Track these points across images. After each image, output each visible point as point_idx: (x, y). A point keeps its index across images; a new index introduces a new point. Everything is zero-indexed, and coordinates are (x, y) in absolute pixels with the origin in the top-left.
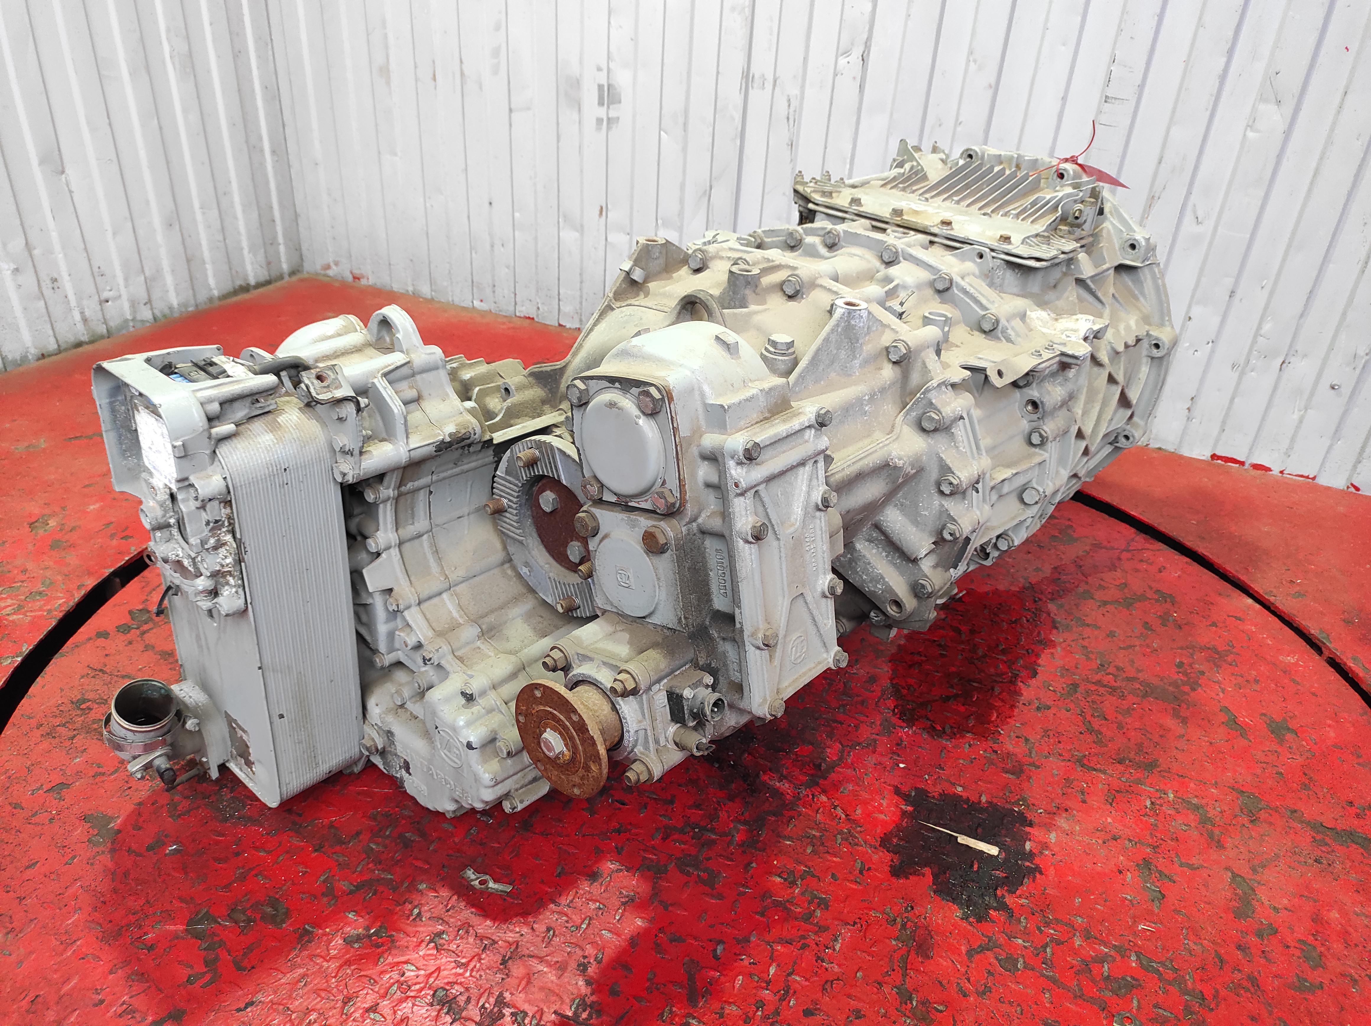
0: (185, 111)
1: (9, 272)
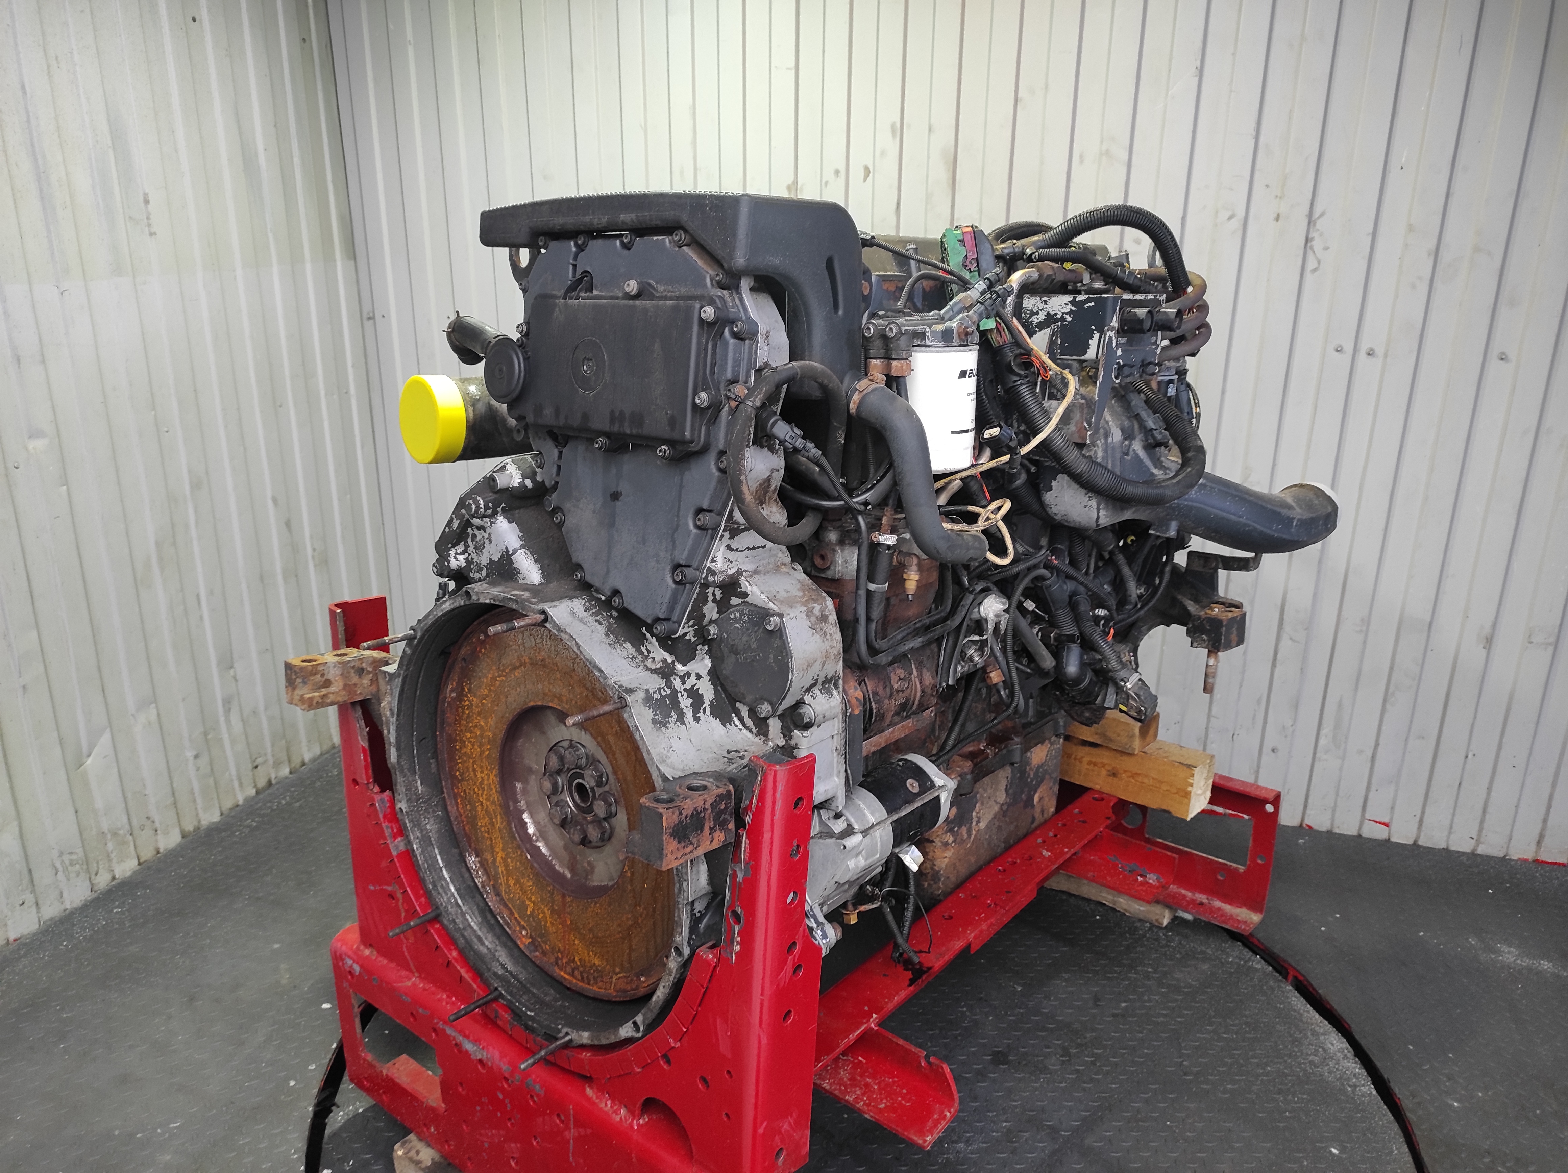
1: (192, 758)
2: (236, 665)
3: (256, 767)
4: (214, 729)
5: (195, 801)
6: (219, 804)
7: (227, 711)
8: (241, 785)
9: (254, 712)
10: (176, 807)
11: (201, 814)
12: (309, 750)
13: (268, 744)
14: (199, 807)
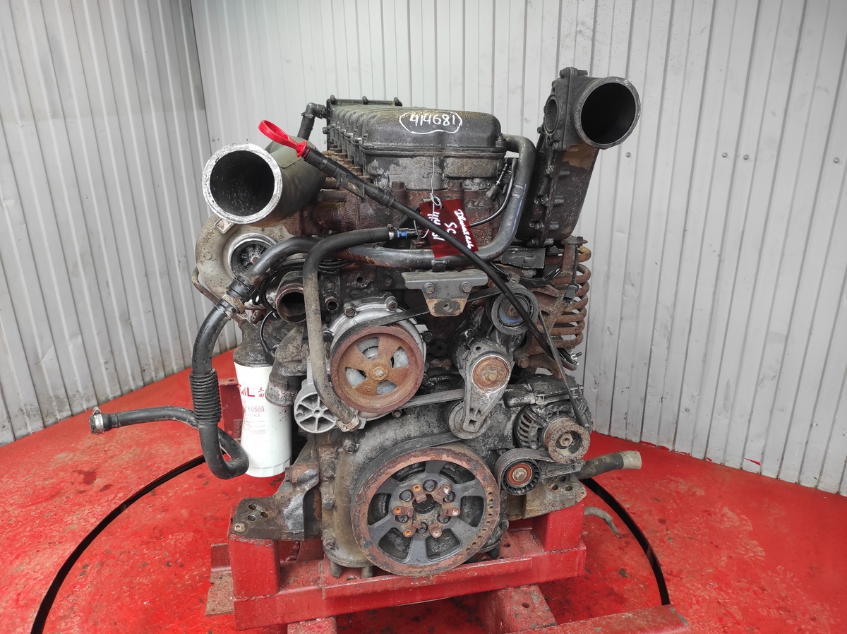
0: (184, 286)
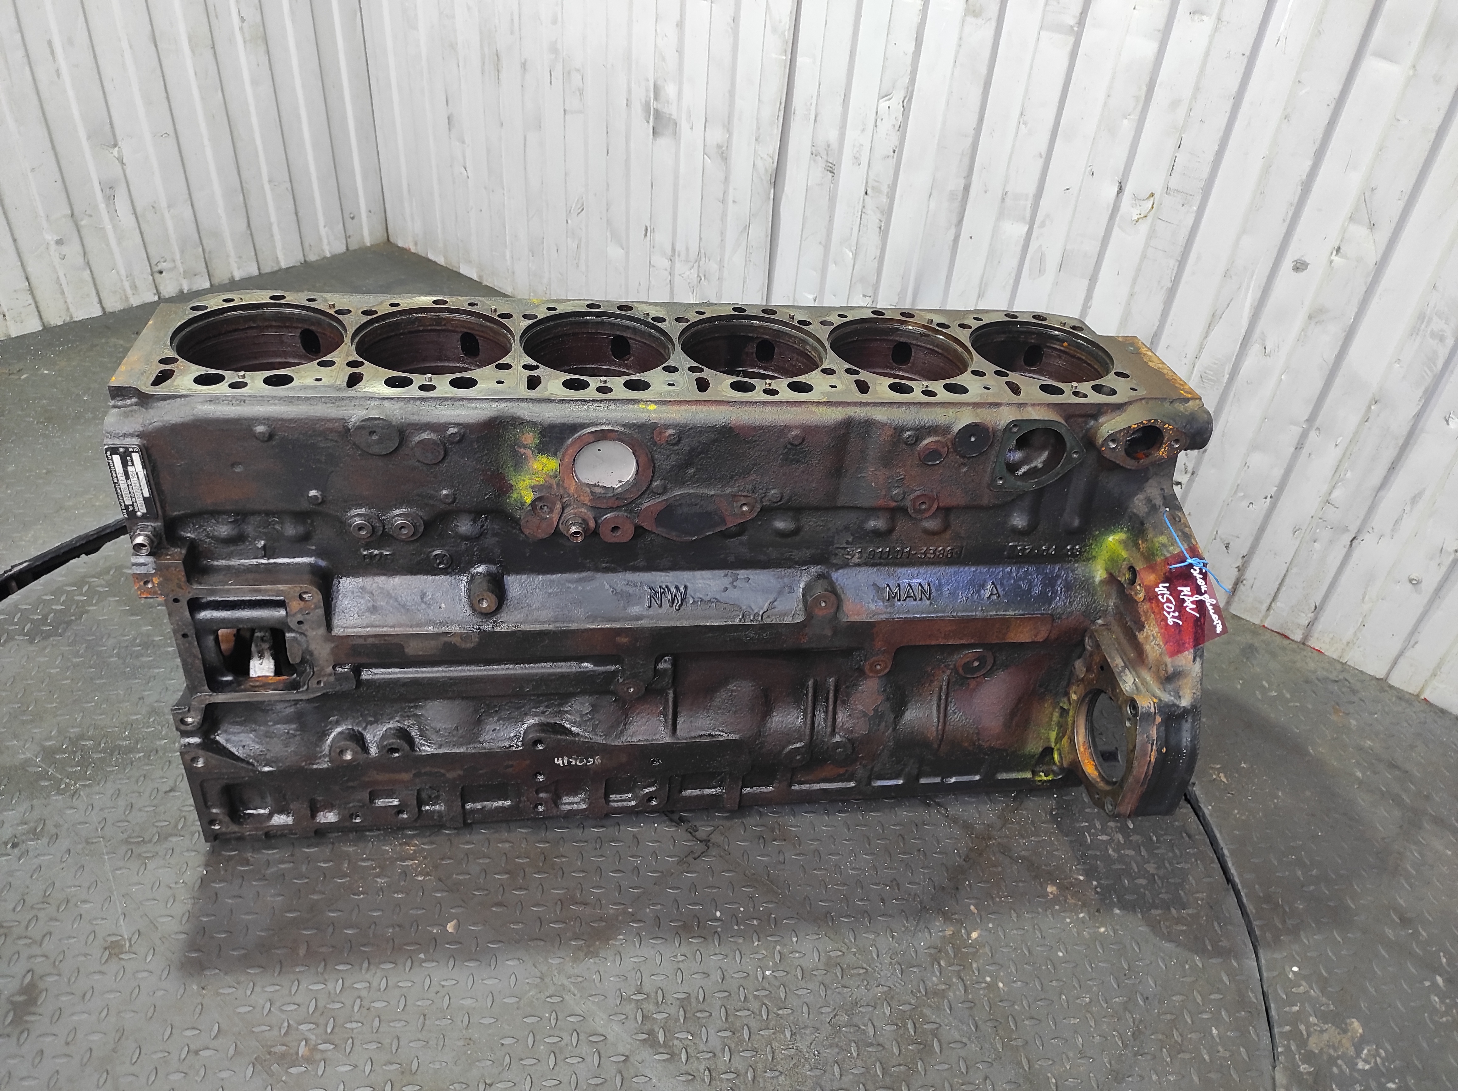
1: (52, 243)
2: (120, 144)
3: (161, 272)
4: (90, 216)
5: (63, 293)
6: (100, 302)
7: (110, 198)
8: (134, 287)
9: (153, 207)
10: (32, 294)
11: (72, 309)
12: (239, 268)
13: (176, 249)
14: (69, 300)
